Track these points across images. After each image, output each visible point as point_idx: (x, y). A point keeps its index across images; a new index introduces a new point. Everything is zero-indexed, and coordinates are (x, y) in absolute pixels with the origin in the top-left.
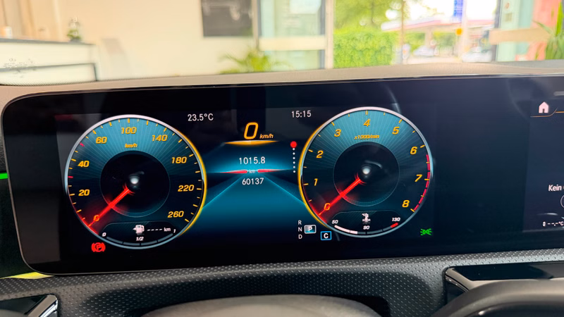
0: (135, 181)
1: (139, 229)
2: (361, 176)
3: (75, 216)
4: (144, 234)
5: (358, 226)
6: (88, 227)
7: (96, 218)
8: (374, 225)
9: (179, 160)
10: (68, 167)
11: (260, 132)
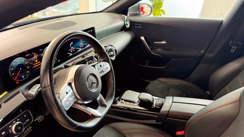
0: (21, 69)
3: (12, 79)
4: (24, 77)
6: (15, 80)
7: (16, 78)
9: (26, 63)
10: (10, 71)
11: (36, 54)
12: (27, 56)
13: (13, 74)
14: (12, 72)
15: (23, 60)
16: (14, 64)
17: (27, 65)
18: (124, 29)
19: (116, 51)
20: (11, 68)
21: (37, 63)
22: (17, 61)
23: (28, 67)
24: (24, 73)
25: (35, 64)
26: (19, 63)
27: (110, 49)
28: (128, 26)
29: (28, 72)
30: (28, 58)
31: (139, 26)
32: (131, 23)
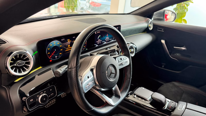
0: (55, 50)
1: (56, 57)
3: (48, 57)
6: (49, 58)
7: (50, 57)
9: (61, 46)
10: (47, 50)
11: (70, 40)
12: (62, 40)
13: (49, 53)
14: (48, 51)
15: (59, 43)
16: (51, 45)
17: (61, 48)
18: (146, 31)
19: (136, 48)
20: (48, 48)
21: (69, 48)
22: (54, 43)
23: (61, 50)
24: (57, 54)
25: (67, 48)
26: (55, 45)
27: (131, 46)
28: (151, 29)
29: (61, 54)
30: (62, 42)
31: (161, 30)
32: (155, 26)
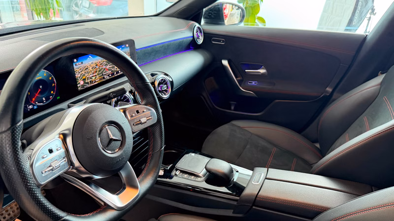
2: (40, 88)
5: (43, 102)
8: (47, 100)
